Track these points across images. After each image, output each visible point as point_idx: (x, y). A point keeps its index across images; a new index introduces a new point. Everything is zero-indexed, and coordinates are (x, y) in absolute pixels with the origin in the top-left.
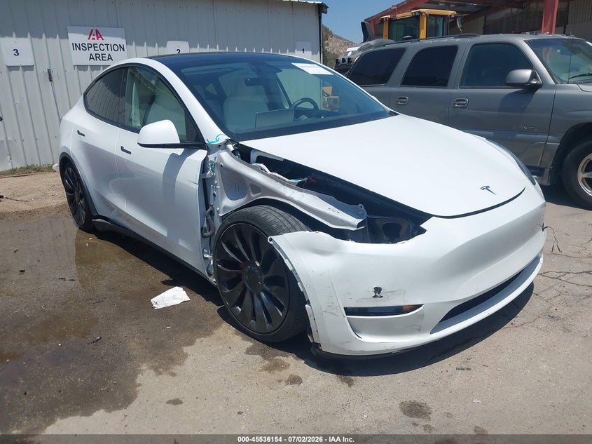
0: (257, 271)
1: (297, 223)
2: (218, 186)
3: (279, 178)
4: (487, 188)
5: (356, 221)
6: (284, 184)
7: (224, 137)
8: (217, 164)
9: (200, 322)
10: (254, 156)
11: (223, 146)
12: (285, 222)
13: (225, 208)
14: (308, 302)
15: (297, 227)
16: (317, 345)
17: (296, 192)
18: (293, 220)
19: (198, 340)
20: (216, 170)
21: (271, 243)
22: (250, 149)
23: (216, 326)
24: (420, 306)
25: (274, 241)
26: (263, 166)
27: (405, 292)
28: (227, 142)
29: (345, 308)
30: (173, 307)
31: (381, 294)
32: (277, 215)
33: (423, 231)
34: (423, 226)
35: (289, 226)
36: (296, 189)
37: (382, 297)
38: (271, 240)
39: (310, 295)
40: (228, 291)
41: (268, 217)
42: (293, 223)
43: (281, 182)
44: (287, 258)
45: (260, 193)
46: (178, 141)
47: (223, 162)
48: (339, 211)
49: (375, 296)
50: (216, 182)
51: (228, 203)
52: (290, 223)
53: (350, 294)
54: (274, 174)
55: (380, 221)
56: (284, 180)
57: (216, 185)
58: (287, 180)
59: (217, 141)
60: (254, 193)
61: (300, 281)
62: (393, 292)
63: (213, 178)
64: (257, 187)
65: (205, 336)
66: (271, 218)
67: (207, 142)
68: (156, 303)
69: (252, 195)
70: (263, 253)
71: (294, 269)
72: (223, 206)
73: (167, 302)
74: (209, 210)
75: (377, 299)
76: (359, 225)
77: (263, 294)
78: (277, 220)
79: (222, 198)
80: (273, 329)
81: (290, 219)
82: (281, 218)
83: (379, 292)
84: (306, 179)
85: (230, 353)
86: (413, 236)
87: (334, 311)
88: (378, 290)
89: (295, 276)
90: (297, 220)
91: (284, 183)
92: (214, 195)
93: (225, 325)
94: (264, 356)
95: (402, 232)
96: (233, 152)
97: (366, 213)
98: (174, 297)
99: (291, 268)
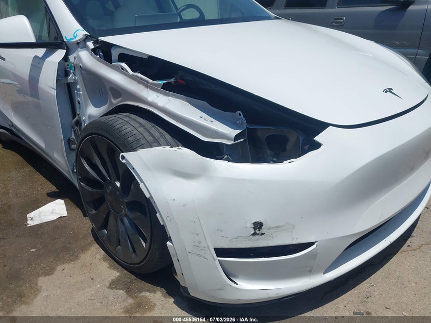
0: (118, 193)
1: (162, 135)
2: (81, 92)
3: (141, 79)
4: (390, 90)
5: (234, 133)
6: (147, 87)
7: (82, 33)
8: (77, 65)
9: (70, 243)
10: (115, 54)
11: (81, 44)
12: (146, 135)
13: (90, 117)
14: (169, 239)
15: (162, 140)
16: (185, 289)
17: (161, 96)
18: (156, 131)
19: (60, 268)
20: (77, 72)
21: (124, 161)
22: (111, 46)
23: (84, 249)
24: (312, 244)
25: (127, 160)
26: (124, 65)
27: (294, 227)
28: (87, 38)
29: (215, 249)
30: (48, 223)
31: (263, 231)
32: (136, 125)
33: (317, 146)
34: (317, 138)
35: (150, 139)
36: (161, 92)
37: (263, 234)
38: (123, 158)
39: (171, 231)
40: (94, 212)
41: (124, 128)
42: (157, 135)
43: (143, 84)
44: (142, 181)
45: (120, 99)
46: (33, 40)
47: (82, 64)
48: (212, 119)
49: (255, 234)
50: (78, 87)
51: (92, 112)
52: (153, 136)
53: (221, 231)
54: (136, 74)
55: (263, 131)
56: (147, 82)
57: (79, 90)
58: (151, 81)
59: (75, 37)
60: (115, 98)
61: (159, 213)
62: (277, 227)
63: (75, 83)
64: (117, 91)
65: (70, 261)
66: (127, 129)
67: (65, 40)
68: (32, 219)
69: (114, 101)
70: (121, 172)
71: (151, 197)
72: (87, 115)
73: (43, 218)
74: (76, 119)
75: (256, 237)
76: (237, 137)
77: (126, 220)
78: (135, 132)
79: (87, 106)
80: (138, 261)
81: (153, 130)
82: (141, 129)
83: (260, 228)
84: (172, 80)
85: (90, 287)
86: (304, 152)
87: (202, 253)
88: (258, 226)
89: (153, 204)
90: (162, 131)
91: (147, 85)
92: (79, 103)
93: (95, 247)
94: (129, 291)
95: (289, 146)
96: (93, 50)
97: (245, 122)
98: (52, 213)
99: (148, 196)
